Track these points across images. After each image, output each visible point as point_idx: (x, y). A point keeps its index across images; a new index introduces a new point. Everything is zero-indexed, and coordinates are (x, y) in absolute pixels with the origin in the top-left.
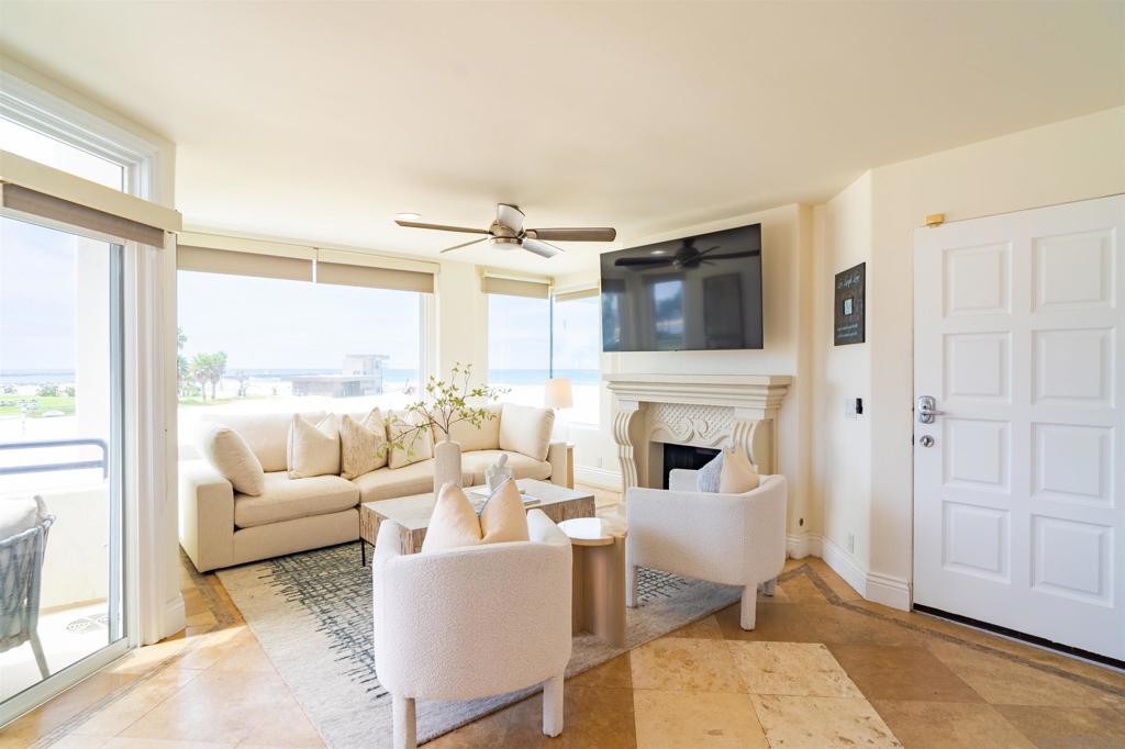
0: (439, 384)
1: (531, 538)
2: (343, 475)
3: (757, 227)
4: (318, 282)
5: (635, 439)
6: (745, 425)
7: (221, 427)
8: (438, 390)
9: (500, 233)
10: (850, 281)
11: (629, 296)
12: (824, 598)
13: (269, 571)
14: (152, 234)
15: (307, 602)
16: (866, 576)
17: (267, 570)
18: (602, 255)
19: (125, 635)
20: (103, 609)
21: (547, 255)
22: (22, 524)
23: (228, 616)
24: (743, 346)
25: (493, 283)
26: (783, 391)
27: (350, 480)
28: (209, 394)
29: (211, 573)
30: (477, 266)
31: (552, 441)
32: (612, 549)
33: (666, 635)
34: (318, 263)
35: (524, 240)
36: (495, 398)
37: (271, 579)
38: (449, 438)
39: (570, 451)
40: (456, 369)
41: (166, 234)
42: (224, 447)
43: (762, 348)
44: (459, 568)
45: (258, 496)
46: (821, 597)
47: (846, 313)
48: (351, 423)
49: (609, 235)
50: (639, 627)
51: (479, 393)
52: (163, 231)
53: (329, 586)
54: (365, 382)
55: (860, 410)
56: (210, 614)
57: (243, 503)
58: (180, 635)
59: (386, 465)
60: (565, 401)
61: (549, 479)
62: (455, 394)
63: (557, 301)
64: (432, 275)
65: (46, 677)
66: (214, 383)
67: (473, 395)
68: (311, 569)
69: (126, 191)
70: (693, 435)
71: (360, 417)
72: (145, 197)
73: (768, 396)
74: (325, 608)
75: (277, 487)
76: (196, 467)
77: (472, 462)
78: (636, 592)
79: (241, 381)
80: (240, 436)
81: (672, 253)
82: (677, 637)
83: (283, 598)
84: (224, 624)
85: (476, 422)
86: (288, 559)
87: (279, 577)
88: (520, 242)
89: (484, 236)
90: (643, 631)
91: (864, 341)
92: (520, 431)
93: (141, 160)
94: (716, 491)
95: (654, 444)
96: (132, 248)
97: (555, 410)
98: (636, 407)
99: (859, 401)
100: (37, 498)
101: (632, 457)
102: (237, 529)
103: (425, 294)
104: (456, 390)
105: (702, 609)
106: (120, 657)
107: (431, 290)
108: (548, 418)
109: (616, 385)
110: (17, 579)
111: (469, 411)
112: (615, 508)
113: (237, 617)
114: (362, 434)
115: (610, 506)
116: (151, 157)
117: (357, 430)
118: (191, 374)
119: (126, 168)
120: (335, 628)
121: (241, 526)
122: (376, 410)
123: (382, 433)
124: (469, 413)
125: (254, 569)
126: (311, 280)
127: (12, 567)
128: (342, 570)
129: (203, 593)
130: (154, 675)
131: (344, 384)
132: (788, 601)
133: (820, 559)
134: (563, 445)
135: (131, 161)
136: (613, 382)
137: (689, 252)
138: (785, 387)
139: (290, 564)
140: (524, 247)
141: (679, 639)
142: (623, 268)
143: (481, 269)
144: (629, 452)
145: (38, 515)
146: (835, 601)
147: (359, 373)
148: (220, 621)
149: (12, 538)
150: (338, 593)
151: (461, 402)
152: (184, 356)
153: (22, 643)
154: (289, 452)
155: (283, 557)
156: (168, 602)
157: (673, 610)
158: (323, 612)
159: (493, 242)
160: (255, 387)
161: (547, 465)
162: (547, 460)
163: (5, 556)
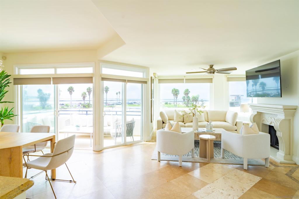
2: (184, 122)
3: (279, 60)
19: (142, 139)
25: (230, 79)
31: (237, 121)
34: (185, 79)
38: (195, 116)
43: (281, 97)
45: (167, 123)
54: (236, 103)
57: (164, 124)
61: (236, 130)
64: (212, 79)
65: (134, 141)
66: (196, 102)
70: (271, 122)
73: (285, 112)
79: (202, 102)
93: (144, 72)
95: (263, 124)
98: (256, 113)
100: (133, 118)
103: (210, 83)
107: (212, 82)
108: (236, 114)
109: (252, 107)
118: (191, 100)
126: (184, 83)
134: (241, 122)
143: (226, 76)
149: (130, 123)
152: (189, 96)
153: (131, 136)
154: (174, 117)
161: (236, 128)
162: (235, 125)
163: (129, 125)
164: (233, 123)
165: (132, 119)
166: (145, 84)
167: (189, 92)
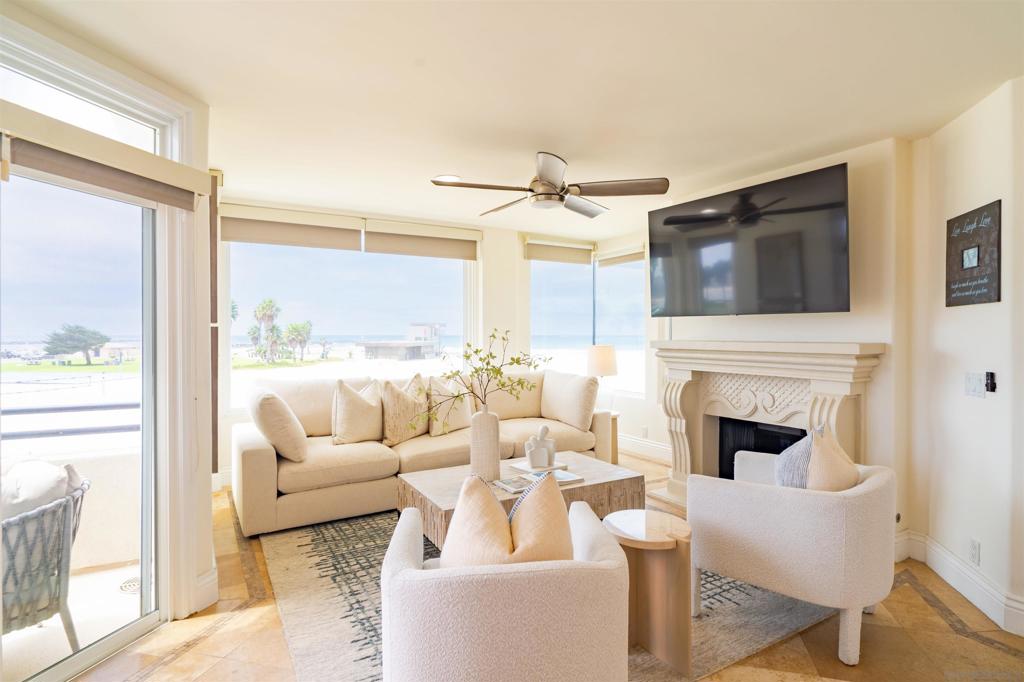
0: (476, 352)
1: (575, 555)
2: (385, 441)
3: (844, 166)
4: (366, 251)
5: (687, 412)
6: (825, 400)
7: (269, 392)
8: (475, 359)
9: (540, 189)
10: (974, 226)
11: (675, 260)
12: (943, 623)
13: (308, 540)
14: (182, 197)
15: (338, 579)
16: (1004, 600)
17: (306, 537)
18: (650, 213)
19: (157, 608)
20: (134, 572)
21: (591, 214)
22: (50, 494)
23: (259, 592)
24: (805, 310)
25: (534, 249)
26: (874, 362)
27: (390, 447)
28: (298, 357)
29: (256, 537)
30: (520, 233)
31: (596, 410)
32: (674, 554)
33: (742, 662)
34: (366, 232)
35: (567, 197)
36: (535, 367)
37: (309, 548)
38: (486, 409)
39: (614, 420)
40: (493, 336)
41: (196, 195)
42: (268, 412)
43: (848, 310)
44: (482, 594)
45: (301, 462)
46: (938, 620)
47: (967, 264)
48: (392, 389)
49: (660, 187)
50: (705, 647)
51: (518, 362)
52: (193, 193)
53: (363, 561)
54: (426, 347)
55: (992, 386)
56: (244, 585)
57: (286, 469)
58: (210, 610)
59: (428, 432)
60: (609, 369)
61: (593, 449)
62: (493, 362)
63: (600, 266)
64: (475, 242)
65: (76, 650)
66: (302, 348)
67: (511, 364)
68: (349, 538)
69: (158, 153)
70: (756, 409)
71: (401, 384)
72: (176, 159)
73: (856, 368)
74: (355, 588)
75: (320, 452)
76: (242, 432)
77: (512, 431)
78: (699, 599)
79: (324, 346)
80: (285, 403)
81: (726, 209)
82: (755, 666)
83: (316, 572)
84: (255, 600)
85: (514, 392)
86: (329, 526)
87: (317, 546)
88: (562, 199)
89: (522, 194)
90: (711, 653)
91: (999, 300)
92: (562, 398)
93: (171, 121)
94: (804, 486)
95: (709, 418)
96: (163, 211)
97: (599, 379)
98: (689, 377)
99: (991, 376)
100: (67, 467)
101: (684, 431)
102: (280, 494)
103: (468, 261)
104: (494, 357)
105: (782, 627)
106: (148, 632)
107: (474, 258)
108: (592, 385)
109: (666, 353)
110: (44, 552)
111: (506, 380)
112: (665, 483)
113: (268, 592)
114: (404, 400)
115: (659, 481)
116: (181, 118)
117: (398, 397)
118: (285, 340)
119: (158, 130)
120: (362, 616)
121: (284, 491)
122: (418, 376)
123: (422, 399)
124: (508, 383)
125: (295, 535)
126: (360, 250)
127: (39, 539)
128: (378, 542)
129: (243, 561)
130: (174, 659)
131: (408, 348)
132: (895, 624)
133: (924, 564)
134: (606, 415)
135: (164, 123)
136: (661, 350)
137: (745, 206)
138: (876, 356)
139: (330, 532)
140: (566, 206)
141: (758, 670)
142: (671, 228)
143: (523, 236)
144: (681, 425)
145: (69, 485)
146: (960, 628)
147: (420, 339)
148: (251, 596)
149: (39, 509)
150: (371, 570)
151: (498, 371)
152: (278, 325)
153: (51, 616)
154: (333, 417)
155: (325, 524)
156: (199, 576)
157: (746, 624)
158: (353, 593)
159: (533, 199)
160: (336, 351)
161: (590, 436)
162: (590, 430)
163: (31, 528)
164: (585, 418)
165: (64, 474)
166: (181, 214)
167: (277, 310)
